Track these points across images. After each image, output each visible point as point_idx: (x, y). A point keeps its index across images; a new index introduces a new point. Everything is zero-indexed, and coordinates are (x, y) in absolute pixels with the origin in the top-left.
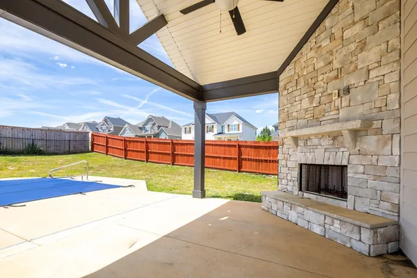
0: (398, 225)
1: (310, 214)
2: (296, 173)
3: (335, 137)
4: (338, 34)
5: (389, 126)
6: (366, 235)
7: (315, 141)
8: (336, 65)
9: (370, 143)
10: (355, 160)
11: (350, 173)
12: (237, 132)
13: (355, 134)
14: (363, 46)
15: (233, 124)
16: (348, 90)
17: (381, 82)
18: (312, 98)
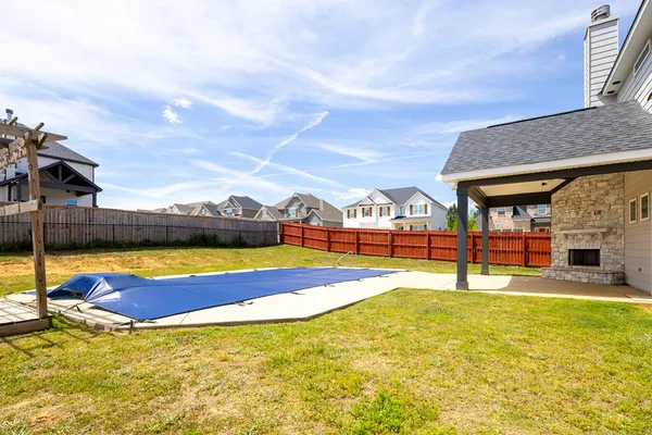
0: (624, 273)
1: (580, 274)
2: (566, 255)
3: (593, 235)
4: (594, 183)
5: (620, 231)
6: (610, 277)
7: (580, 237)
8: (593, 198)
9: (611, 238)
10: (604, 246)
11: (601, 253)
12: (423, 215)
13: (604, 234)
14: (607, 193)
15: (418, 204)
16: (599, 212)
17: (616, 212)
18: (577, 213)
